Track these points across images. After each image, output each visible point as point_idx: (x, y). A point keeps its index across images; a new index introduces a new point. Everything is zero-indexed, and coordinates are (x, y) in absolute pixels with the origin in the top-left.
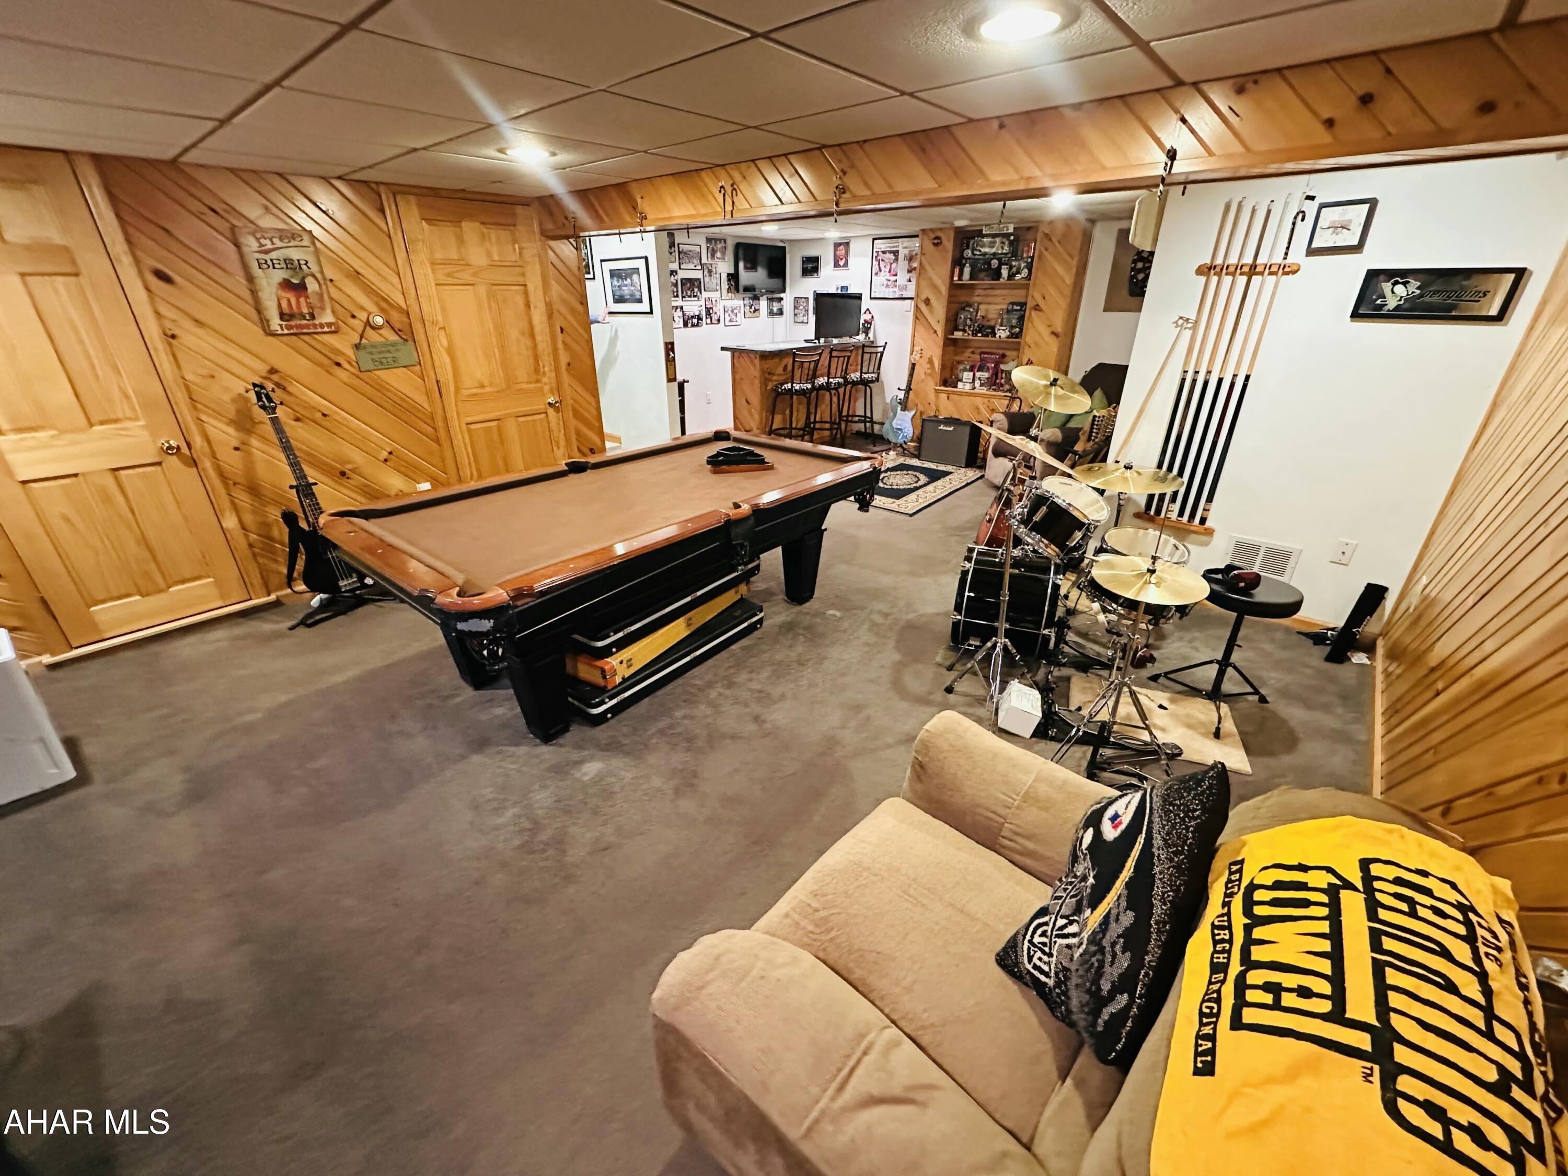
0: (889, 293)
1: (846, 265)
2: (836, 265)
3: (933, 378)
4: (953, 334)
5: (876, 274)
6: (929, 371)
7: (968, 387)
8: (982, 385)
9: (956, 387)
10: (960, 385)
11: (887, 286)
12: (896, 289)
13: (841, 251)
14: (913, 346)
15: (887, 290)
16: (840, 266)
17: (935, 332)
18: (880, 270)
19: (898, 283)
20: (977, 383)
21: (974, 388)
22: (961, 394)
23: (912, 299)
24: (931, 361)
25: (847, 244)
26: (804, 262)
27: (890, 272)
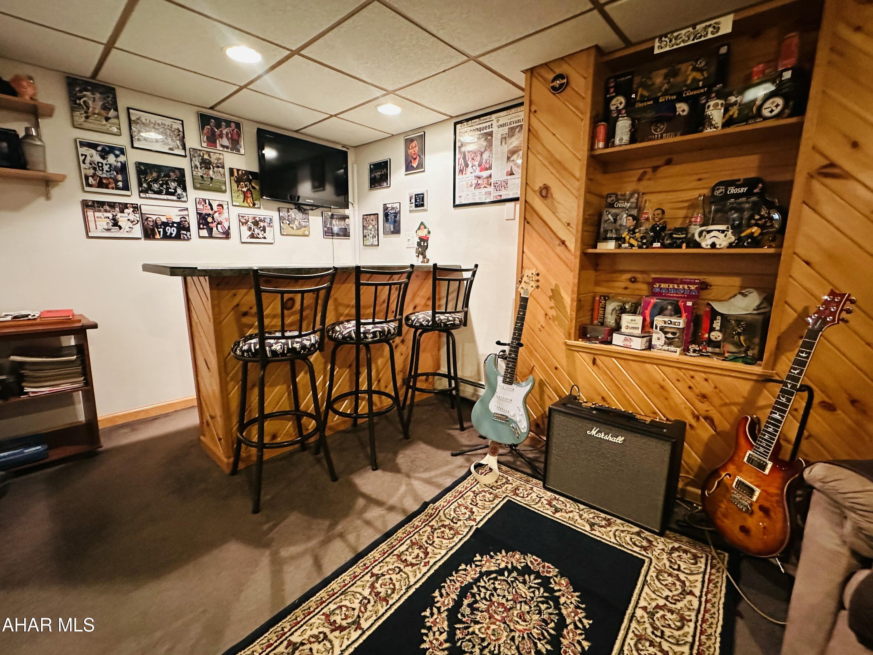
0: (480, 196)
1: (421, 165)
2: (409, 167)
3: (561, 325)
4: (595, 247)
5: (461, 171)
6: (552, 313)
7: (638, 344)
8: (669, 342)
9: (610, 343)
10: (617, 338)
11: (478, 186)
12: (491, 189)
13: (415, 149)
14: (522, 267)
15: (477, 191)
16: (413, 168)
17: (563, 243)
18: (467, 166)
19: (492, 181)
20: (658, 338)
21: (650, 347)
22: (620, 356)
23: (516, 199)
24: (555, 295)
25: (422, 137)
26: (371, 171)
27: (480, 165)
